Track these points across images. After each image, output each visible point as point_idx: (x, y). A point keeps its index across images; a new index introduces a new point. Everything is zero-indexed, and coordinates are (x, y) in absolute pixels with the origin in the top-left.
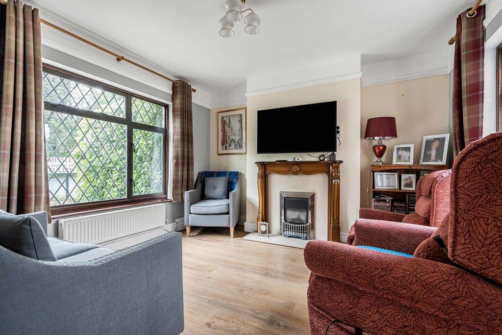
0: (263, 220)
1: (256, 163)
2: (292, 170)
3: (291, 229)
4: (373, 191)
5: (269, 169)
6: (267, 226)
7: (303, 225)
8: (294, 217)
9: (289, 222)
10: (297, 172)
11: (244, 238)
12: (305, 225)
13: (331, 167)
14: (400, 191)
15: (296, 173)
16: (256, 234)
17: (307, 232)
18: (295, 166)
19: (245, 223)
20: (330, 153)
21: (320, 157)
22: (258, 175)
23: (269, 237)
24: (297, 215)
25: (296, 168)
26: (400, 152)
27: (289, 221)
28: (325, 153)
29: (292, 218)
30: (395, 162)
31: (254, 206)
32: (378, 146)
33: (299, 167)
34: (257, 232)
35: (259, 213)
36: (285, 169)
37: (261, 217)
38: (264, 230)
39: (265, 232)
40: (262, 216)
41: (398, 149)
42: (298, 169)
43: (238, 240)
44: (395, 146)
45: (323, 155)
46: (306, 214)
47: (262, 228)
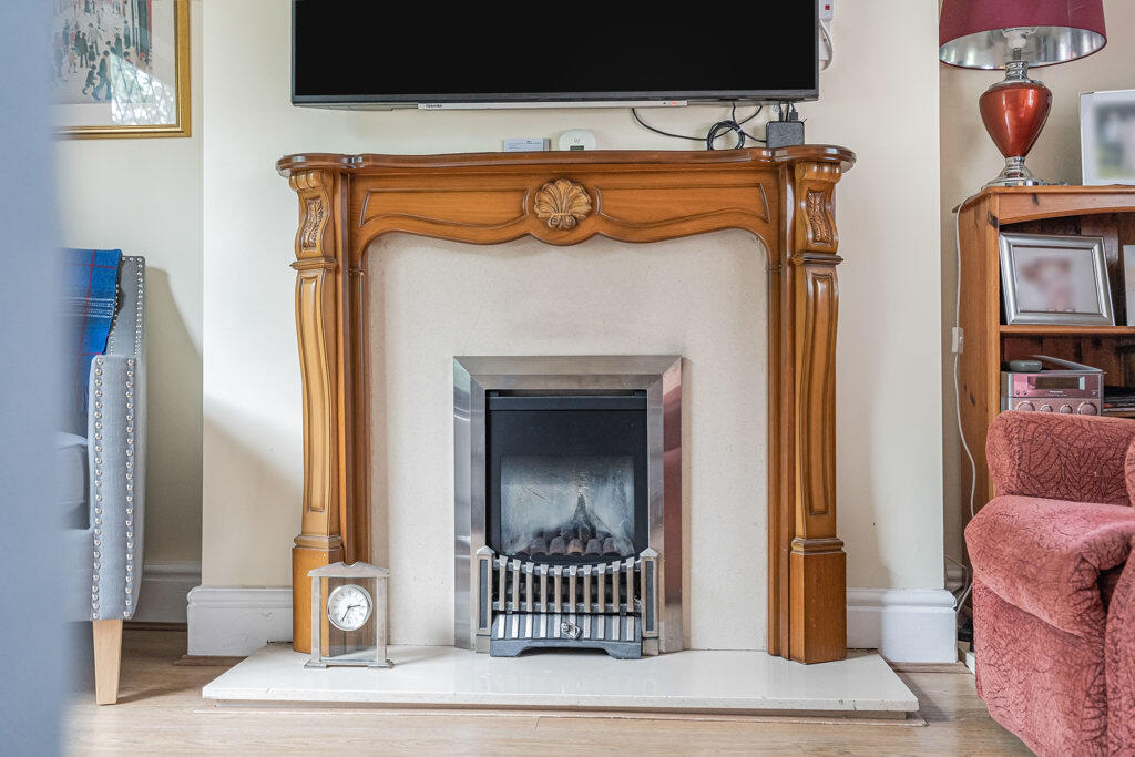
0: (338, 555)
1: (285, 163)
2: (541, 211)
3: (541, 596)
4: (1003, 336)
5: (375, 205)
6: (379, 586)
7: (616, 566)
8: (553, 523)
9: (523, 557)
10: (577, 222)
11: (211, 690)
12: (630, 563)
13: (789, 188)
14: (1122, 330)
15: (565, 234)
16: (296, 661)
17: (642, 603)
18: (563, 186)
19: (193, 595)
20: (771, 113)
21: (711, 136)
22: (302, 245)
23: (391, 665)
24: (573, 504)
25: (565, 199)
26: (1115, 129)
27: (521, 547)
28: (743, 112)
29: (534, 527)
30: (1091, 175)
31: (258, 469)
32: (1014, 91)
33: (587, 191)
34: (292, 643)
35: (308, 506)
36: (492, 205)
37: (322, 541)
38: (356, 621)
39: (362, 639)
40: (335, 532)
41: (1104, 114)
42: (582, 205)
43: (162, 714)
44: (1084, 98)
45: (733, 125)
46: (629, 489)
47: (341, 609)
